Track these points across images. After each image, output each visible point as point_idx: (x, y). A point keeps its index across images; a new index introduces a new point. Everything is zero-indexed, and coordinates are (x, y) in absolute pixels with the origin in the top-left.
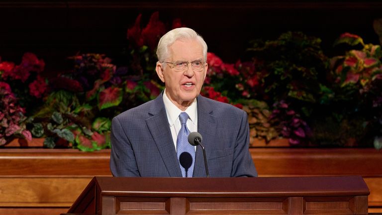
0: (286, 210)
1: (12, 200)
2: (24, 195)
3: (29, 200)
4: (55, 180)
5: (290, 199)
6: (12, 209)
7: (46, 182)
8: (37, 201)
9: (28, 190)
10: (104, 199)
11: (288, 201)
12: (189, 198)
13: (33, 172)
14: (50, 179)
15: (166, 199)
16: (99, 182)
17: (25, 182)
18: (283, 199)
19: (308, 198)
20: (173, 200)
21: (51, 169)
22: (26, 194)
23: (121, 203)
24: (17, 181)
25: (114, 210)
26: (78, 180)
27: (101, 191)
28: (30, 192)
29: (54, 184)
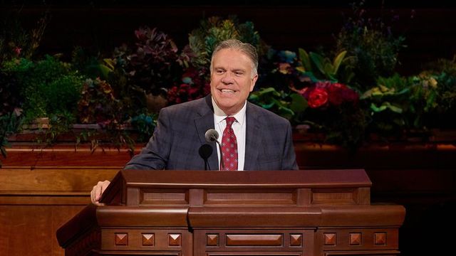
0: (295, 201)
1: (48, 189)
2: (58, 184)
3: (64, 189)
4: (87, 171)
5: (299, 190)
6: (48, 197)
7: (78, 173)
8: (71, 190)
9: (63, 179)
10: (129, 190)
11: (296, 192)
12: (207, 190)
13: (67, 164)
14: (82, 170)
15: (185, 190)
16: (124, 174)
17: (59, 173)
18: (292, 190)
19: (315, 190)
20: (192, 191)
21: (82, 161)
22: (60, 183)
23: (145, 194)
24: (53, 172)
25: (138, 201)
26: (108, 170)
27: (126, 183)
28: (64, 182)
29: (86, 175)
